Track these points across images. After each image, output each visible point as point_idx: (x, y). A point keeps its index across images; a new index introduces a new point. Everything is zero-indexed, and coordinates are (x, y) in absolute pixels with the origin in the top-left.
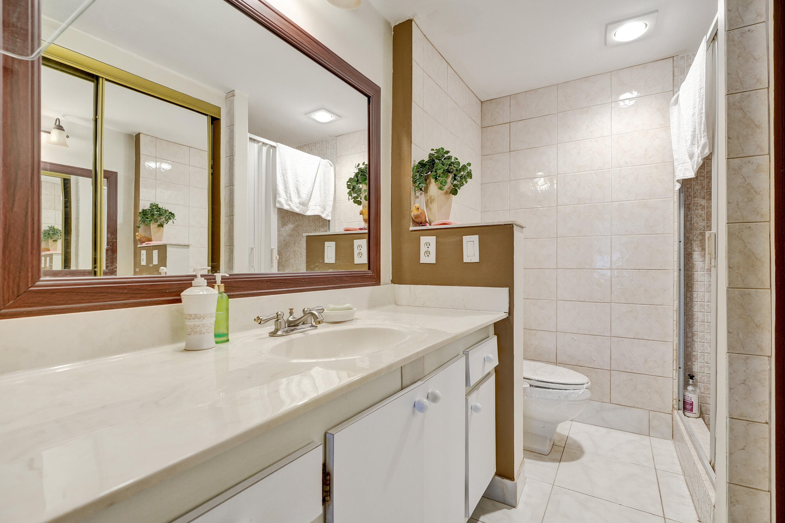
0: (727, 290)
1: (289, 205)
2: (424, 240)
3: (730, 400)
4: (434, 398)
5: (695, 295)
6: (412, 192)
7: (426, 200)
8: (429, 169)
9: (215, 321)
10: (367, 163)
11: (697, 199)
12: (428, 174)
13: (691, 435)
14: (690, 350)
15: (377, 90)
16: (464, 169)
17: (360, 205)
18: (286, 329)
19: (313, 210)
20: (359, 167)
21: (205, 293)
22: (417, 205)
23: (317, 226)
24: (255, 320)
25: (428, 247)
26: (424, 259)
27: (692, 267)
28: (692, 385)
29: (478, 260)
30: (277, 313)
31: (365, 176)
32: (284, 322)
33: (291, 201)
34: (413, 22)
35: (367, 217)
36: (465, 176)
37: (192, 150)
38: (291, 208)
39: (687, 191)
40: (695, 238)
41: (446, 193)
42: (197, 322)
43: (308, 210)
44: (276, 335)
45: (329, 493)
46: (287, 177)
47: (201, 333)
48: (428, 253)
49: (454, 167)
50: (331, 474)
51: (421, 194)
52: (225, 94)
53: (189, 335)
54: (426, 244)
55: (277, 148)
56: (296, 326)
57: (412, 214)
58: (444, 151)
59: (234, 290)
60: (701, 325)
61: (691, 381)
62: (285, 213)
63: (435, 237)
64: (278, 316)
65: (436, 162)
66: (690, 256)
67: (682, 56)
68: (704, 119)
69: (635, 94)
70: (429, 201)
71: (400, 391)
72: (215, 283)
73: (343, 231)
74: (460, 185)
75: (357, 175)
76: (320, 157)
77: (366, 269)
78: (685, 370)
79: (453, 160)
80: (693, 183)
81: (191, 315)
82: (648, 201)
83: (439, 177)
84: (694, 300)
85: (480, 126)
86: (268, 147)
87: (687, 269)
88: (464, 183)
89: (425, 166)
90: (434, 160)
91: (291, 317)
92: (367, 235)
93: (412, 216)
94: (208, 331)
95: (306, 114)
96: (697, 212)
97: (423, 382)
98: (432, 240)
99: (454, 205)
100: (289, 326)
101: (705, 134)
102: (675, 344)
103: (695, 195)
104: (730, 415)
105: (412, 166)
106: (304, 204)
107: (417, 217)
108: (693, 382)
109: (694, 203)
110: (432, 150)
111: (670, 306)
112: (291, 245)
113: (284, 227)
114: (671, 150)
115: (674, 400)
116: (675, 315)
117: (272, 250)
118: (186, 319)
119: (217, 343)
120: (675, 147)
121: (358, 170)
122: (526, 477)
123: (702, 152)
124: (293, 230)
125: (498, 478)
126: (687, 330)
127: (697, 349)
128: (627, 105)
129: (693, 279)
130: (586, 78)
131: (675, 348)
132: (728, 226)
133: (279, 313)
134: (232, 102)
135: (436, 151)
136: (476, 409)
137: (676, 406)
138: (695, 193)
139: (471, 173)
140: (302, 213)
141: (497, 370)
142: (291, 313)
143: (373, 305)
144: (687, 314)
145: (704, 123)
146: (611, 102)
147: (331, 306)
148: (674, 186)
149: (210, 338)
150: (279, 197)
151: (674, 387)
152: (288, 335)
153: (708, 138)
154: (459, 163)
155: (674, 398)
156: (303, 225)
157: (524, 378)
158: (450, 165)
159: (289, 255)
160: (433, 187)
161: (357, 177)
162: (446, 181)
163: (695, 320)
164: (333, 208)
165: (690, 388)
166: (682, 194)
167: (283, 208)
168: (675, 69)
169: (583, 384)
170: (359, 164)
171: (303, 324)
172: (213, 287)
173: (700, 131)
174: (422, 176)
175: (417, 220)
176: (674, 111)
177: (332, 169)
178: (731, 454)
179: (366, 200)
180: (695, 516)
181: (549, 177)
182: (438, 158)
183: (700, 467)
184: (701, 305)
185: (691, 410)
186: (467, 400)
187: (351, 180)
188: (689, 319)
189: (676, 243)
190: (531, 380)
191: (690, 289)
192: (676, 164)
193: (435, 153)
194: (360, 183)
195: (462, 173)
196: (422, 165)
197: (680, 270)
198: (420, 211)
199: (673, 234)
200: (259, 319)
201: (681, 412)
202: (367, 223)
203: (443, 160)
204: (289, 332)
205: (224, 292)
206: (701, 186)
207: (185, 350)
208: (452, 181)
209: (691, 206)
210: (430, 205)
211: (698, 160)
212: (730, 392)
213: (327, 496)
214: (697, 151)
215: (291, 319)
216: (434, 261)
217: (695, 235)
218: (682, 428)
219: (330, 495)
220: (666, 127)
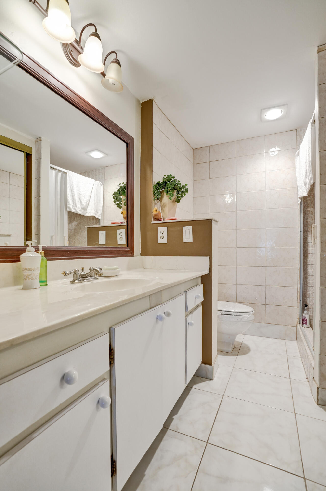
0: (320, 255)
1: (75, 209)
2: (160, 229)
3: (321, 312)
4: (168, 315)
5: (308, 261)
6: (152, 200)
7: (161, 206)
8: (163, 187)
9: (40, 273)
10: (125, 183)
11: (309, 208)
12: (162, 190)
13: (305, 336)
14: (306, 291)
15: (132, 139)
16: (183, 187)
17: (121, 209)
18: (80, 279)
19: (90, 212)
20: (120, 186)
21: (34, 255)
22: (156, 208)
23: (92, 223)
24: (62, 273)
25: (163, 234)
26: (160, 241)
27: (307, 246)
28: (307, 310)
29: (192, 241)
30: (75, 270)
31: (124, 190)
32: (79, 275)
33: (77, 207)
34: (153, 101)
35: (126, 216)
36: (184, 192)
37: (11, 174)
38: (76, 211)
39: (305, 204)
40: (308, 230)
41: (173, 201)
42: (29, 273)
43: (87, 212)
44: (74, 282)
45: (113, 360)
46: (74, 192)
47: (32, 279)
48: (162, 237)
49: (178, 186)
50: (114, 349)
51: (158, 202)
52: (35, 140)
53: (25, 281)
54: (161, 232)
55: (68, 173)
56: (86, 278)
57: (153, 214)
58: (172, 177)
59: (49, 256)
60: (311, 277)
61: (306, 308)
62: (72, 215)
63: (167, 227)
64: (75, 271)
65: (167, 183)
66: (306, 240)
67: (301, 130)
68: (310, 164)
69: (278, 149)
70: (163, 206)
71: (149, 309)
72: (39, 251)
73: (111, 224)
74: (181, 197)
75: (119, 190)
76: (94, 179)
77: (126, 246)
78: (303, 302)
79: (177, 182)
80: (308, 199)
81: (26, 268)
82: (285, 209)
83: (169, 192)
84: (308, 264)
85: (193, 163)
86: (62, 173)
87: (305, 247)
88: (184, 195)
89: (160, 185)
90: (166, 182)
91: (83, 272)
92: (126, 227)
93: (153, 215)
94: (36, 278)
95: (86, 153)
96: (309, 215)
97: (162, 305)
98: (165, 229)
99: (178, 210)
100: (81, 278)
101: (311, 172)
102: (298, 288)
103: (308, 206)
104: (321, 319)
105: (153, 185)
106: (85, 209)
107: (156, 215)
108: (307, 308)
109: (308, 210)
110: (165, 176)
111: (296, 267)
112: (75, 235)
113: (71, 224)
114: (296, 181)
115: (298, 319)
116: (299, 273)
117: (64, 238)
118: (23, 271)
119: (41, 286)
120: (298, 179)
121: (120, 187)
122: (219, 365)
123: (310, 182)
124: (77, 225)
125: (203, 365)
126: (305, 280)
127: (309, 290)
128: (273, 155)
129: (308, 252)
130: (251, 138)
131: (298, 291)
132: (321, 220)
133: (76, 270)
134: (40, 145)
135: (167, 177)
136: (191, 324)
137: (298, 322)
138: (308, 205)
139: (187, 190)
140: (83, 214)
141: (203, 303)
142: (83, 270)
143: (130, 268)
144: (305, 271)
145: (311, 166)
146: (265, 153)
147: (106, 267)
148: (298, 201)
149: (37, 283)
150: (69, 204)
151: (298, 312)
152: (82, 282)
153: (313, 175)
154: (180, 184)
155: (298, 318)
156: (83, 222)
157: (218, 310)
158: (175, 185)
159: (74, 242)
160: (165, 198)
161: (119, 191)
162: (173, 194)
163: (309, 275)
164: (102, 212)
165: (305, 312)
166: (302, 205)
167: (71, 211)
168: (298, 136)
169: (250, 312)
170: (120, 184)
171: (90, 277)
172: (38, 253)
173: (309, 171)
174: (159, 191)
175: (156, 217)
176: (297, 159)
177: (102, 187)
178: (321, 340)
179: (125, 205)
180: (305, 376)
181: (232, 194)
182: (168, 181)
183: (308, 351)
184: (311, 266)
185: (306, 323)
186: (186, 319)
187: (115, 193)
188: (305, 274)
189: (299, 232)
190: (222, 311)
191: (306, 258)
192: (298, 188)
193: (166, 177)
194: (121, 195)
195: (182, 190)
196: (159, 185)
197: (301, 247)
198: (158, 212)
199: (297, 228)
200: (65, 273)
201: (301, 325)
202: (126, 219)
203: (171, 182)
204: (82, 281)
205: (44, 256)
206: (311, 201)
207: (23, 289)
208: (176, 194)
209: (307, 212)
210: (164, 209)
211: (308, 187)
212: (321, 307)
213: (112, 361)
214: (308, 181)
215: (82, 274)
216: (166, 242)
217: (308, 228)
218: (301, 333)
219: (113, 361)
220: (293, 168)
